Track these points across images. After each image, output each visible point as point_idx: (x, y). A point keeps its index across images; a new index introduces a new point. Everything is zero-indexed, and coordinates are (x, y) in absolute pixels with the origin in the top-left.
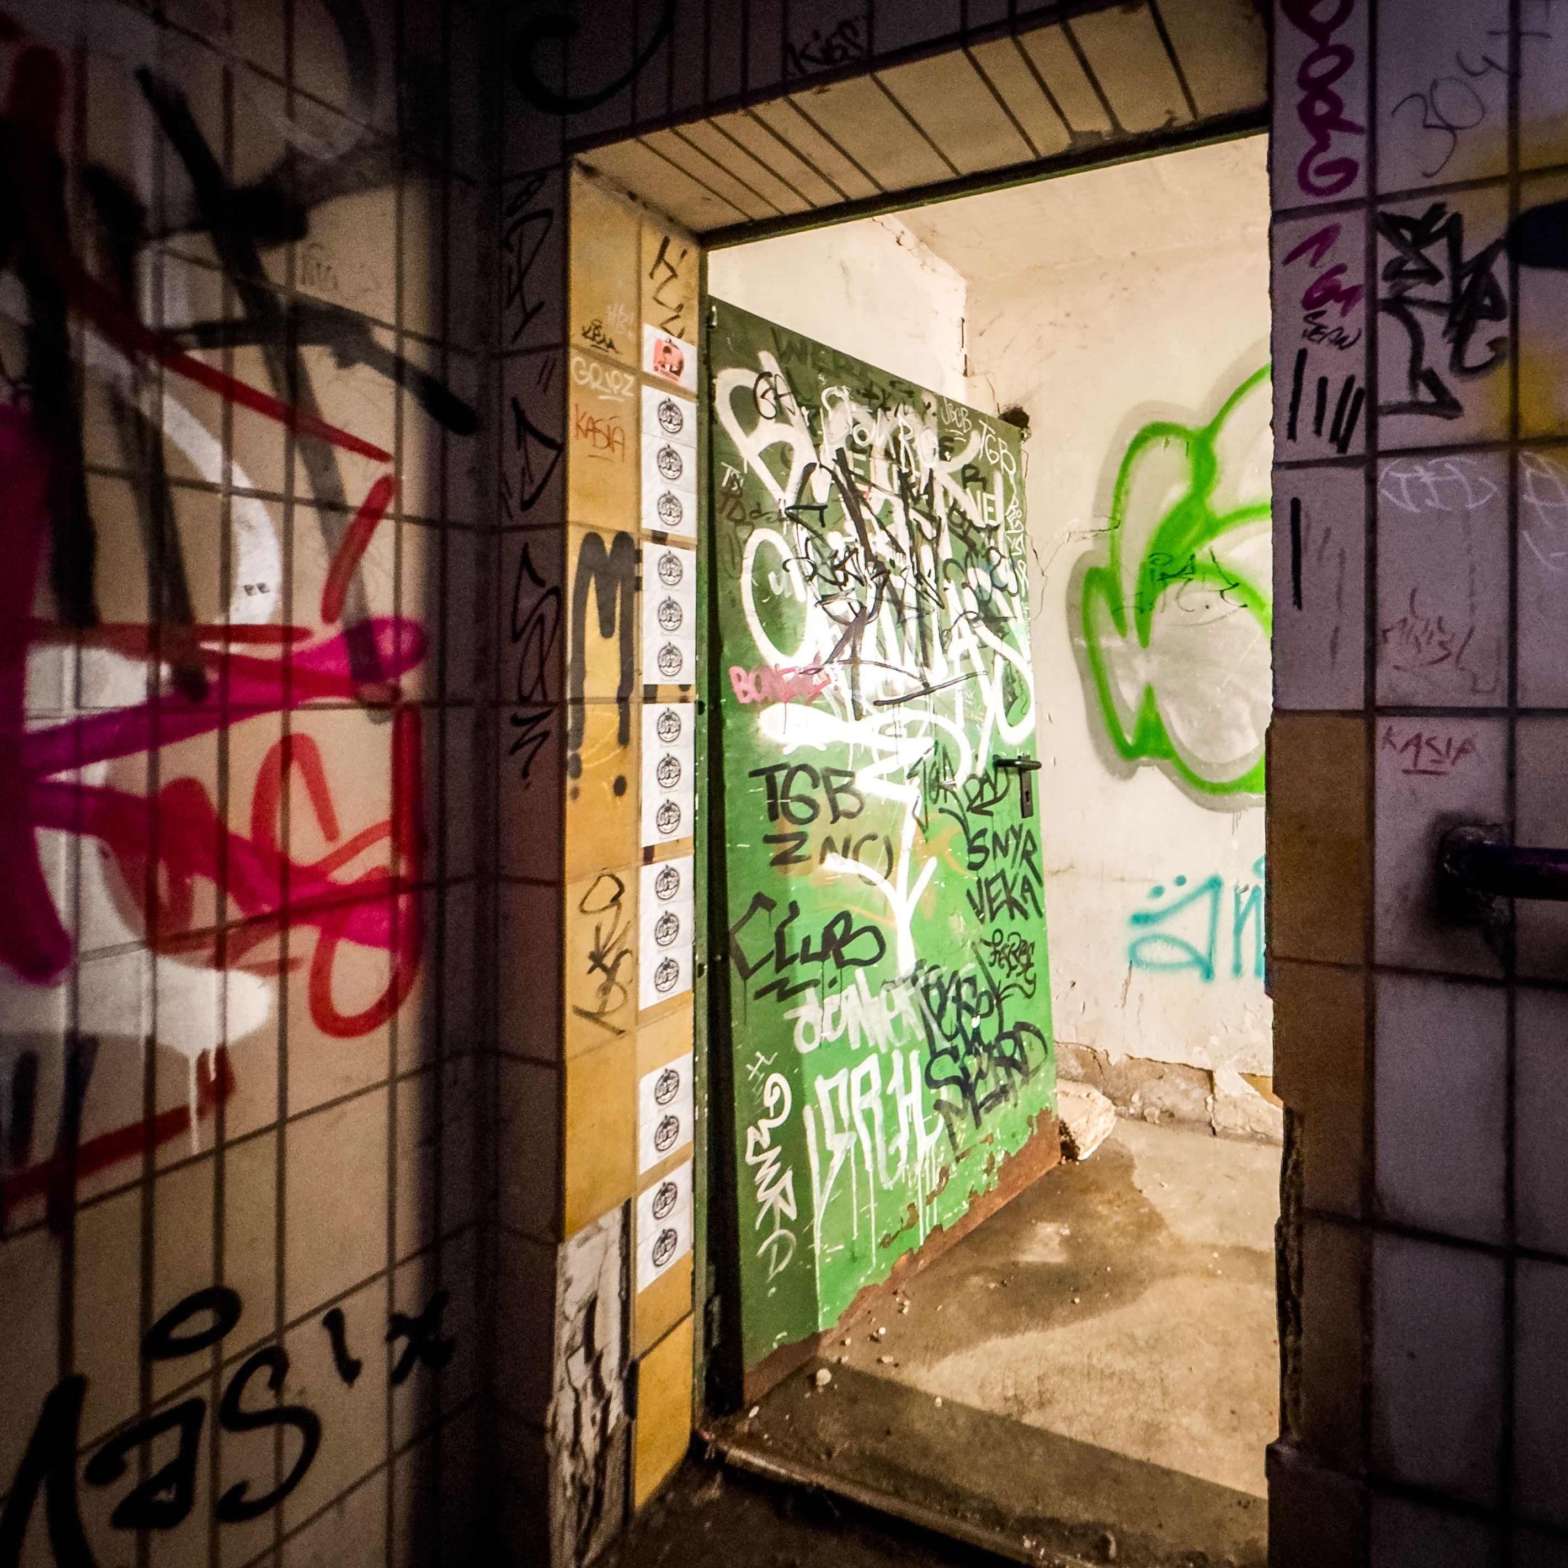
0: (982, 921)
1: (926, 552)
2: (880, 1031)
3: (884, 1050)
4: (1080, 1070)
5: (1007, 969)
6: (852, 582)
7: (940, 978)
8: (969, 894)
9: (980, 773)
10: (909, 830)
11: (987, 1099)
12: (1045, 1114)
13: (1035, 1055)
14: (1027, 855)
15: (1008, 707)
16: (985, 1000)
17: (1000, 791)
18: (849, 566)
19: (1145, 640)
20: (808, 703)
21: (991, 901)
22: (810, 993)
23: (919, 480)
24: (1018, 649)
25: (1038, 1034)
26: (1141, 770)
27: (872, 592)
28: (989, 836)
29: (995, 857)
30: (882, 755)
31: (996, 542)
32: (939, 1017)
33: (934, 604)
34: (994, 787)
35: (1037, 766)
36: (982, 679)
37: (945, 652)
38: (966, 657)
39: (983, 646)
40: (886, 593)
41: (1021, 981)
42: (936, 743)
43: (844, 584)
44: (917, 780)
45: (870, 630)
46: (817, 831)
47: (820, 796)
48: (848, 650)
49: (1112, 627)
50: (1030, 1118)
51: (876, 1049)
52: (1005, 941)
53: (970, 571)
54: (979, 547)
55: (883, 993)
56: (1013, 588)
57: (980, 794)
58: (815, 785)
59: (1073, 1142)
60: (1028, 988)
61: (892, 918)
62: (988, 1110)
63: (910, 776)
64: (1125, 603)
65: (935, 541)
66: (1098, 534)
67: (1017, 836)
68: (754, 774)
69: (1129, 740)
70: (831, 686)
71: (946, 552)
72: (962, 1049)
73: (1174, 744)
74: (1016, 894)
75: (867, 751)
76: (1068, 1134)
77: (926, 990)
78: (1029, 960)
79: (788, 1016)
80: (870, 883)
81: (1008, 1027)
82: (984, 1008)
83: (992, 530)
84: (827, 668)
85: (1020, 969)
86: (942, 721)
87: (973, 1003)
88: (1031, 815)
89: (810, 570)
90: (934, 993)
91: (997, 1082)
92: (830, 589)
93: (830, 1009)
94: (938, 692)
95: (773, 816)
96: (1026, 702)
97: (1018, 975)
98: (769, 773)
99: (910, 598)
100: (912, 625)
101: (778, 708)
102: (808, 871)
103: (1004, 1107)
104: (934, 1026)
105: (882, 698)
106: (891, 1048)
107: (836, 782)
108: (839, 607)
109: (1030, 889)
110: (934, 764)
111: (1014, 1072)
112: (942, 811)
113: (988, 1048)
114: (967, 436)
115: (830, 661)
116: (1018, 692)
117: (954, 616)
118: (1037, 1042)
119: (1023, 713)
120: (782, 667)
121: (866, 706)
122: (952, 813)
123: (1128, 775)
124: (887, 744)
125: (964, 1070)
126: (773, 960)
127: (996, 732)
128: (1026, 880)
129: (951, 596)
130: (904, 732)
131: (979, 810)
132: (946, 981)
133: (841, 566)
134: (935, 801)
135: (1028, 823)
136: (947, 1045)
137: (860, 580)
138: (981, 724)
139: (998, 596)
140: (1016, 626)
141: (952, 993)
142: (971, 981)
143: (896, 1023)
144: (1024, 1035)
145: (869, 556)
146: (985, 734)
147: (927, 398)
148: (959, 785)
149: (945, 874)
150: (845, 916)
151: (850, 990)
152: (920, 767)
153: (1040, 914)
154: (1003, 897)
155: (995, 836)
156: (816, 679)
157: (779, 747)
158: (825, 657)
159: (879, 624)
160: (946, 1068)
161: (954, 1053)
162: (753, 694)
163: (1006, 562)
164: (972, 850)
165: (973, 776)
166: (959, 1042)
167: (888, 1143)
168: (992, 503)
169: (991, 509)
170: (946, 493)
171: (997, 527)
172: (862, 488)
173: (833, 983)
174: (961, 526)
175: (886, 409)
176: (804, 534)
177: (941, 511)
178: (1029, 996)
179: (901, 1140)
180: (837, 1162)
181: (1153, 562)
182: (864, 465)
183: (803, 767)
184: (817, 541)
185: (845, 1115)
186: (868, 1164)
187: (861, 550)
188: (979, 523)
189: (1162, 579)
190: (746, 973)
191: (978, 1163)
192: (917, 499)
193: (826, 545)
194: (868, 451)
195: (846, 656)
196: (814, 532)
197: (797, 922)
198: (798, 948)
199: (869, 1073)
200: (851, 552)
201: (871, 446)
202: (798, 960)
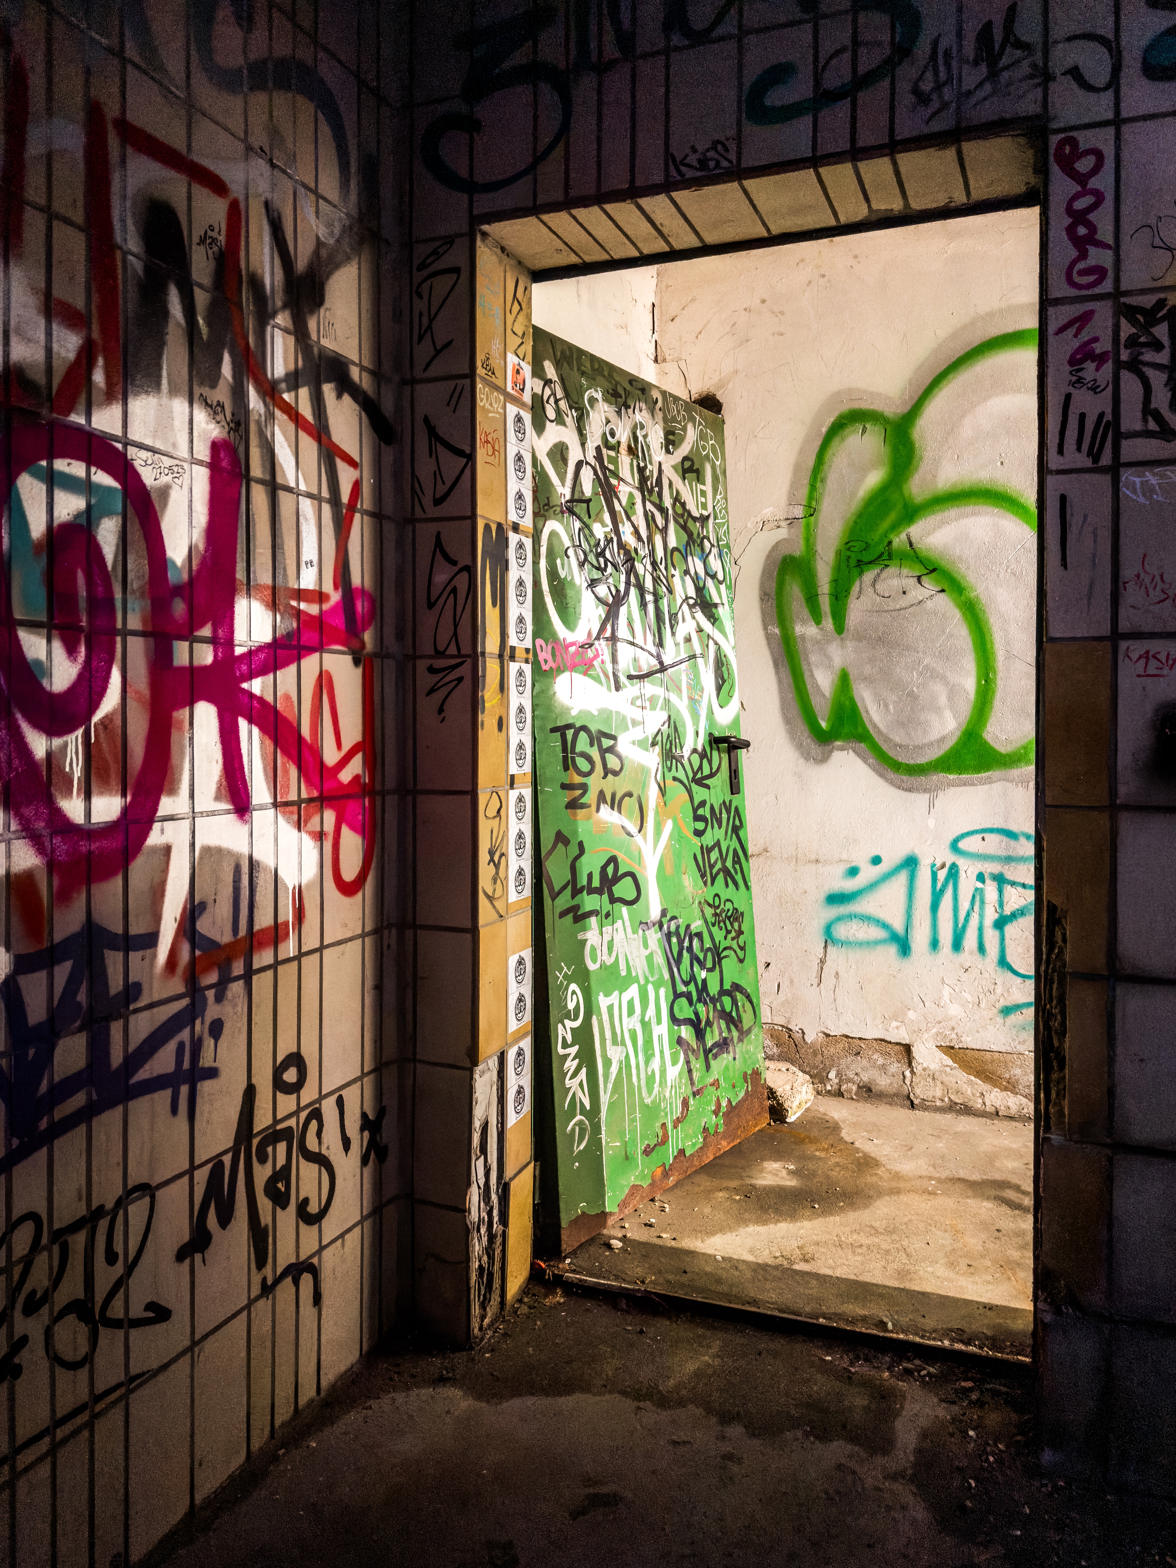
0: (705, 883)
1: (658, 541)
2: (640, 967)
3: (642, 982)
4: (775, 1050)
5: (724, 931)
6: (610, 569)
7: (678, 927)
8: (695, 857)
9: (700, 749)
10: (653, 792)
11: (714, 1046)
12: (756, 1075)
13: (747, 1019)
14: (736, 830)
15: (719, 688)
16: (709, 956)
17: (715, 767)
18: (608, 555)
19: (840, 628)
20: (585, 673)
21: (712, 867)
22: (593, 920)
23: (652, 473)
24: (725, 635)
25: (749, 999)
26: (837, 755)
27: (623, 578)
28: (708, 807)
29: (712, 828)
30: (635, 723)
31: (708, 532)
32: (678, 963)
33: (665, 589)
34: (710, 762)
35: (746, 745)
36: (700, 661)
37: (673, 634)
38: (688, 640)
39: (700, 630)
40: (633, 579)
41: (735, 946)
42: (669, 717)
43: (605, 569)
44: (657, 749)
45: (623, 612)
46: (595, 783)
47: (595, 753)
48: (609, 627)
49: (806, 614)
50: (745, 1074)
51: (637, 979)
52: (722, 906)
53: (689, 559)
54: (695, 536)
55: (641, 932)
56: (720, 576)
57: (701, 767)
58: (592, 745)
59: (780, 1105)
60: (740, 954)
61: (645, 868)
62: (715, 1057)
63: (654, 744)
64: (820, 591)
65: (665, 531)
66: (792, 522)
67: (728, 811)
68: (554, 730)
69: (824, 725)
70: (599, 660)
71: (672, 541)
72: (695, 997)
73: (870, 728)
74: (729, 864)
75: (624, 718)
76: (776, 1098)
77: (668, 936)
78: (740, 927)
79: (580, 936)
80: (629, 834)
81: (727, 986)
82: (709, 964)
83: (704, 520)
84: (596, 644)
85: (733, 934)
87: (701, 956)
88: (738, 793)
89: (582, 557)
90: (674, 940)
91: (721, 1034)
92: (596, 575)
93: (607, 938)
94: (670, 670)
95: (566, 767)
96: (732, 686)
97: (733, 939)
98: (562, 730)
99: (649, 584)
100: (651, 609)
101: (566, 675)
102: (588, 817)
103: (725, 1058)
104: (675, 970)
105: (633, 673)
106: (647, 981)
107: (606, 743)
108: (602, 590)
109: (739, 862)
110: (668, 736)
111: (733, 1028)
112: (674, 778)
113: (713, 1000)
115: (598, 638)
116: (726, 676)
117: (679, 601)
118: (748, 1005)
119: (730, 696)
120: (569, 641)
121: (623, 679)
122: (681, 782)
123: (824, 759)
124: (637, 714)
125: (697, 1015)
126: (570, 888)
127: (710, 712)
128: (736, 853)
129: (677, 582)
130: (648, 704)
131: (700, 782)
132: (682, 931)
133: (602, 554)
134: (670, 770)
135: (736, 800)
136: (684, 989)
137: (615, 566)
138: (699, 702)
139: (710, 583)
140: (723, 612)
141: (686, 944)
142: (700, 936)
143: (649, 960)
144: (739, 996)
145: (621, 545)
146: (703, 713)
148: (686, 758)
149: (677, 836)
150: (614, 860)
151: (619, 925)
152: (659, 737)
153: (747, 887)
154: (719, 865)
155: (712, 808)
156: (590, 653)
157: (569, 709)
158: (594, 635)
159: (629, 607)
160: (684, 1010)
161: (689, 997)
162: (551, 662)
163: (715, 551)
164: (697, 818)
165: (695, 751)
166: (692, 988)
167: (647, 1063)
168: (703, 494)
169: (703, 500)
170: (671, 484)
171: (708, 517)
172: (614, 482)
173: (608, 915)
174: (682, 516)
175: (627, 407)
176: (578, 525)
177: (668, 502)
178: (741, 961)
179: (655, 1064)
180: (614, 1070)
181: (849, 549)
182: (614, 461)
183: (584, 728)
184: (587, 531)
185: (618, 1031)
186: (634, 1079)
187: (615, 539)
188: (695, 514)
189: (858, 566)
190: (554, 896)
191: (709, 1103)
192: (651, 492)
193: (592, 534)
194: (616, 448)
195: (608, 634)
196: (584, 523)
197: (583, 859)
198: (584, 882)
199: (632, 999)
200: (609, 541)
201: (619, 443)
202: (585, 892)
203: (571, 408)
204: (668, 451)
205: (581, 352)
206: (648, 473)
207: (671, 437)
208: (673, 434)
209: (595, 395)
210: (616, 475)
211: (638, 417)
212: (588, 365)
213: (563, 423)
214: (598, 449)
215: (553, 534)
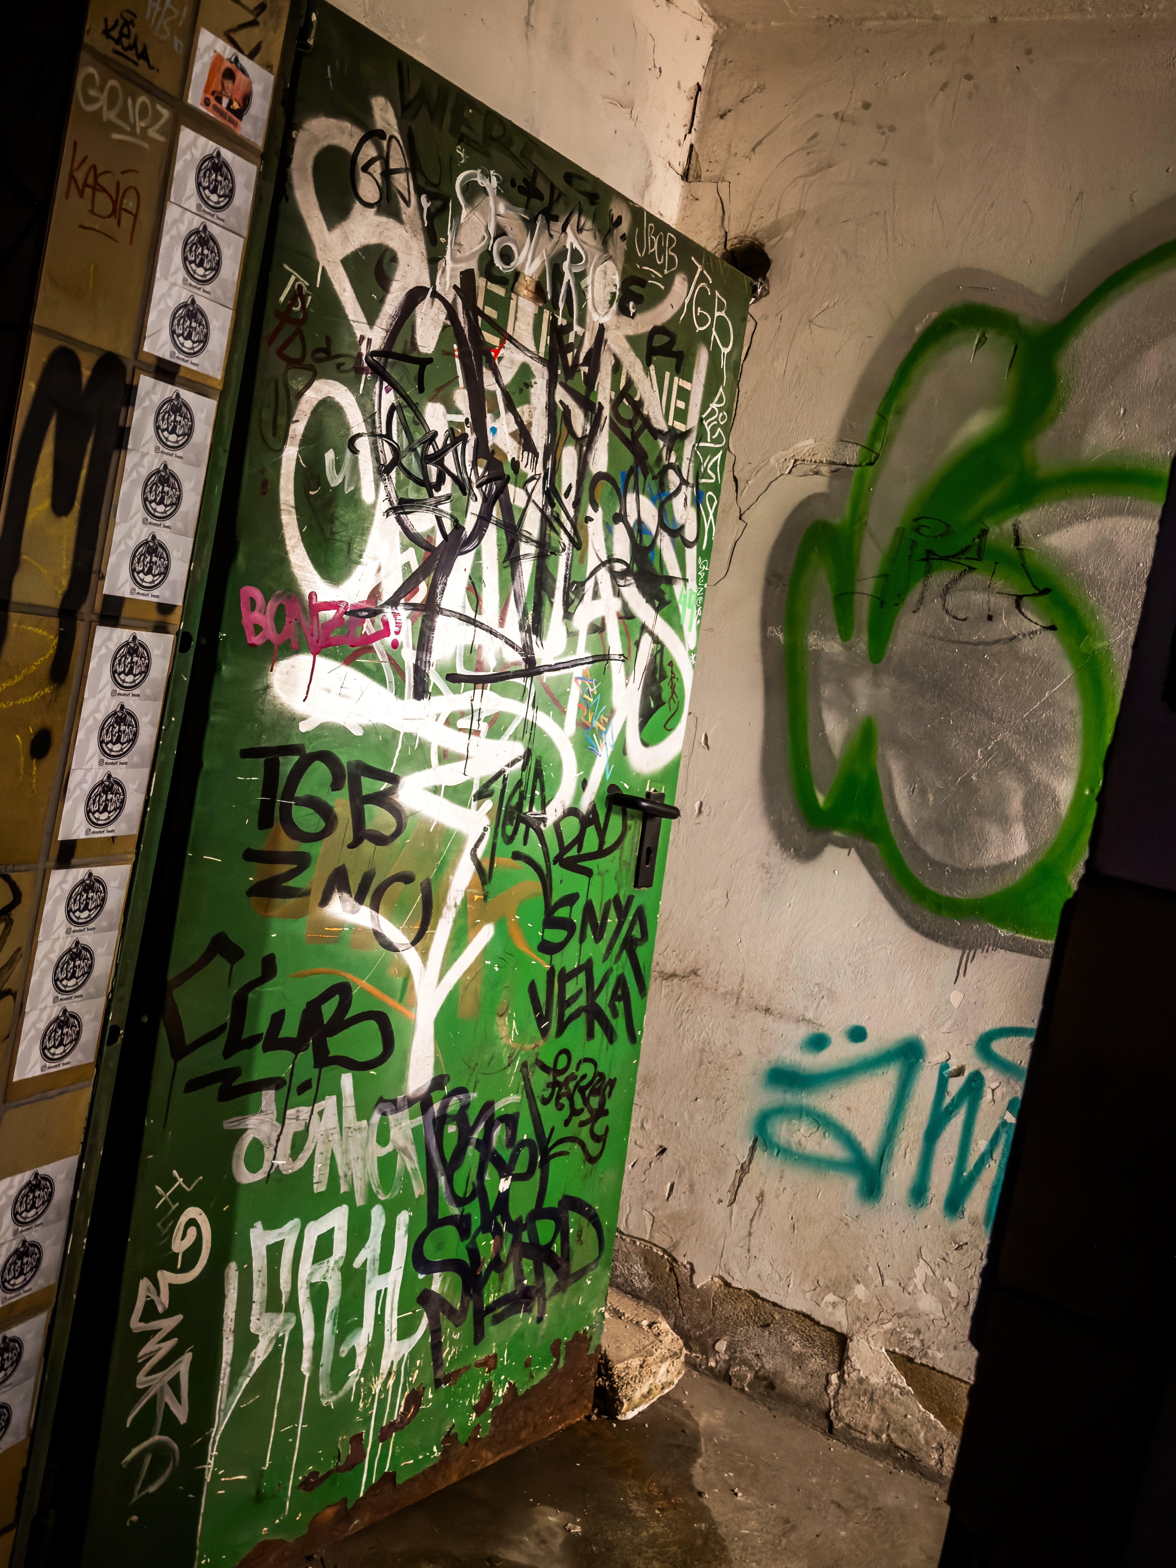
0: (544, 1033)
1: (569, 456)
2: (360, 1173)
3: (360, 1201)
4: (646, 1282)
5: (566, 1112)
6: (448, 487)
7: (464, 1107)
8: (533, 988)
9: (584, 808)
10: (462, 878)
11: (498, 1303)
12: (581, 1340)
13: (583, 1250)
14: (630, 945)
15: (646, 715)
16: (525, 1153)
17: (610, 840)
18: (449, 461)
19: (877, 652)
20: (349, 661)
21: (564, 1004)
22: (268, 1096)
23: (580, 339)
24: (678, 628)
25: (594, 1220)
26: (832, 853)
27: (475, 507)
28: (579, 905)
29: (582, 939)
30: (445, 756)
31: (680, 458)
32: (451, 1168)
33: (565, 539)
34: (602, 833)
35: (674, 813)
36: (616, 666)
37: (568, 615)
38: (598, 628)
39: (627, 615)
40: (496, 512)
41: (584, 1134)
42: (528, 753)
43: (438, 486)
44: (488, 804)
45: (463, 564)
46: (325, 855)
47: (341, 803)
48: (423, 589)
49: (830, 619)
50: (558, 1342)
51: (348, 1199)
52: (572, 1069)
53: (631, 498)
54: (651, 461)
55: (376, 1117)
56: (690, 534)
57: (579, 840)
58: (336, 786)
59: (615, 1391)
60: (593, 1148)
61: (412, 1004)
62: (497, 1320)
63: (481, 796)
64: (858, 587)
65: (585, 444)
66: (838, 469)
67: (622, 914)
68: (248, 753)
69: (822, 800)
70: (389, 640)
71: (600, 462)
72: (476, 1220)
73: (891, 821)
75: (424, 747)
76: (610, 1377)
77: (440, 1123)
78: (602, 1104)
79: (230, 1124)
80: (390, 947)
81: (551, 1201)
82: (521, 1166)
83: (676, 438)
84: (388, 612)
85: (586, 1116)
86: (545, 721)
87: (506, 1155)
88: (649, 884)
89: (388, 457)
90: (452, 1129)
91: (519, 1281)
92: (413, 492)
93: (292, 1127)
94: (546, 675)
95: (265, 821)
96: (675, 714)
97: (582, 1124)
98: (270, 757)
99: (532, 525)
100: (527, 567)
101: (305, 659)
102: (301, 913)
103: (522, 1320)
104: (442, 1180)
105: (461, 670)
106: (372, 1199)
107: (369, 786)
108: (421, 521)
109: (626, 998)
110: (520, 783)
111: (547, 1270)
112: (516, 856)
113: (516, 1227)
114: (668, 281)
115: (393, 602)
116: (666, 695)
117: (592, 562)
118: (590, 1233)
119: (668, 728)
120: (321, 599)
121: (435, 678)
122: (531, 862)
123: (809, 854)
124: (456, 741)
125: (474, 1253)
126: (223, 1039)
127: (621, 749)
128: (621, 981)
129: (595, 532)
130: (484, 727)
131: (572, 865)
132: (472, 1114)
133: (438, 458)
134: (510, 840)
135: (642, 897)
136: (455, 1211)
137: (462, 485)
138: (600, 734)
139: (665, 542)
140: (682, 593)
141: (478, 1134)
142: (511, 1120)
143: (387, 1164)
144: (573, 1217)
145: (483, 450)
146: (604, 751)
147: (617, 210)
148: (550, 822)
149: (503, 951)
150: (343, 990)
151: (329, 1103)
152: (497, 786)
153: (633, 1038)
154: (582, 1001)
155: (589, 907)
156: (368, 627)
157: (294, 719)
158: (386, 596)
159: (478, 556)
160: (447, 1244)
161: (462, 1225)
162: (270, 633)
163: (687, 492)
164: (550, 922)
165: (572, 811)
166: (474, 1209)
167: (340, 1339)
168: (684, 395)
169: (681, 405)
170: (617, 367)
171: (685, 435)
172: (492, 339)
173: (305, 1086)
174: (630, 424)
175: (551, 218)
176: (389, 398)
177: (604, 395)
178: (592, 1160)
179: (361, 1340)
180: (260, 1353)
181: (917, 530)
182: (502, 305)
183: (326, 757)
184: (409, 414)
185: (285, 1286)
186: (305, 1366)
187: (472, 439)
188: (659, 423)
189: (927, 559)
190: (180, 1050)
191: (467, 1395)
192: (571, 371)
193: (420, 419)
194: (511, 281)
195: (419, 597)
196: (406, 398)
197: (268, 988)
198: (263, 1026)
199: (331, 1231)
200: (456, 438)
201: (517, 274)
202: (261, 1044)
203: (419, 192)
204: (623, 310)
205: (465, 100)
206: (571, 338)
207: (635, 288)
208: (643, 283)
209: (481, 181)
210: (499, 329)
211: (571, 240)
212: (479, 127)
213: (396, 215)
214: (467, 276)
215: (328, 406)
